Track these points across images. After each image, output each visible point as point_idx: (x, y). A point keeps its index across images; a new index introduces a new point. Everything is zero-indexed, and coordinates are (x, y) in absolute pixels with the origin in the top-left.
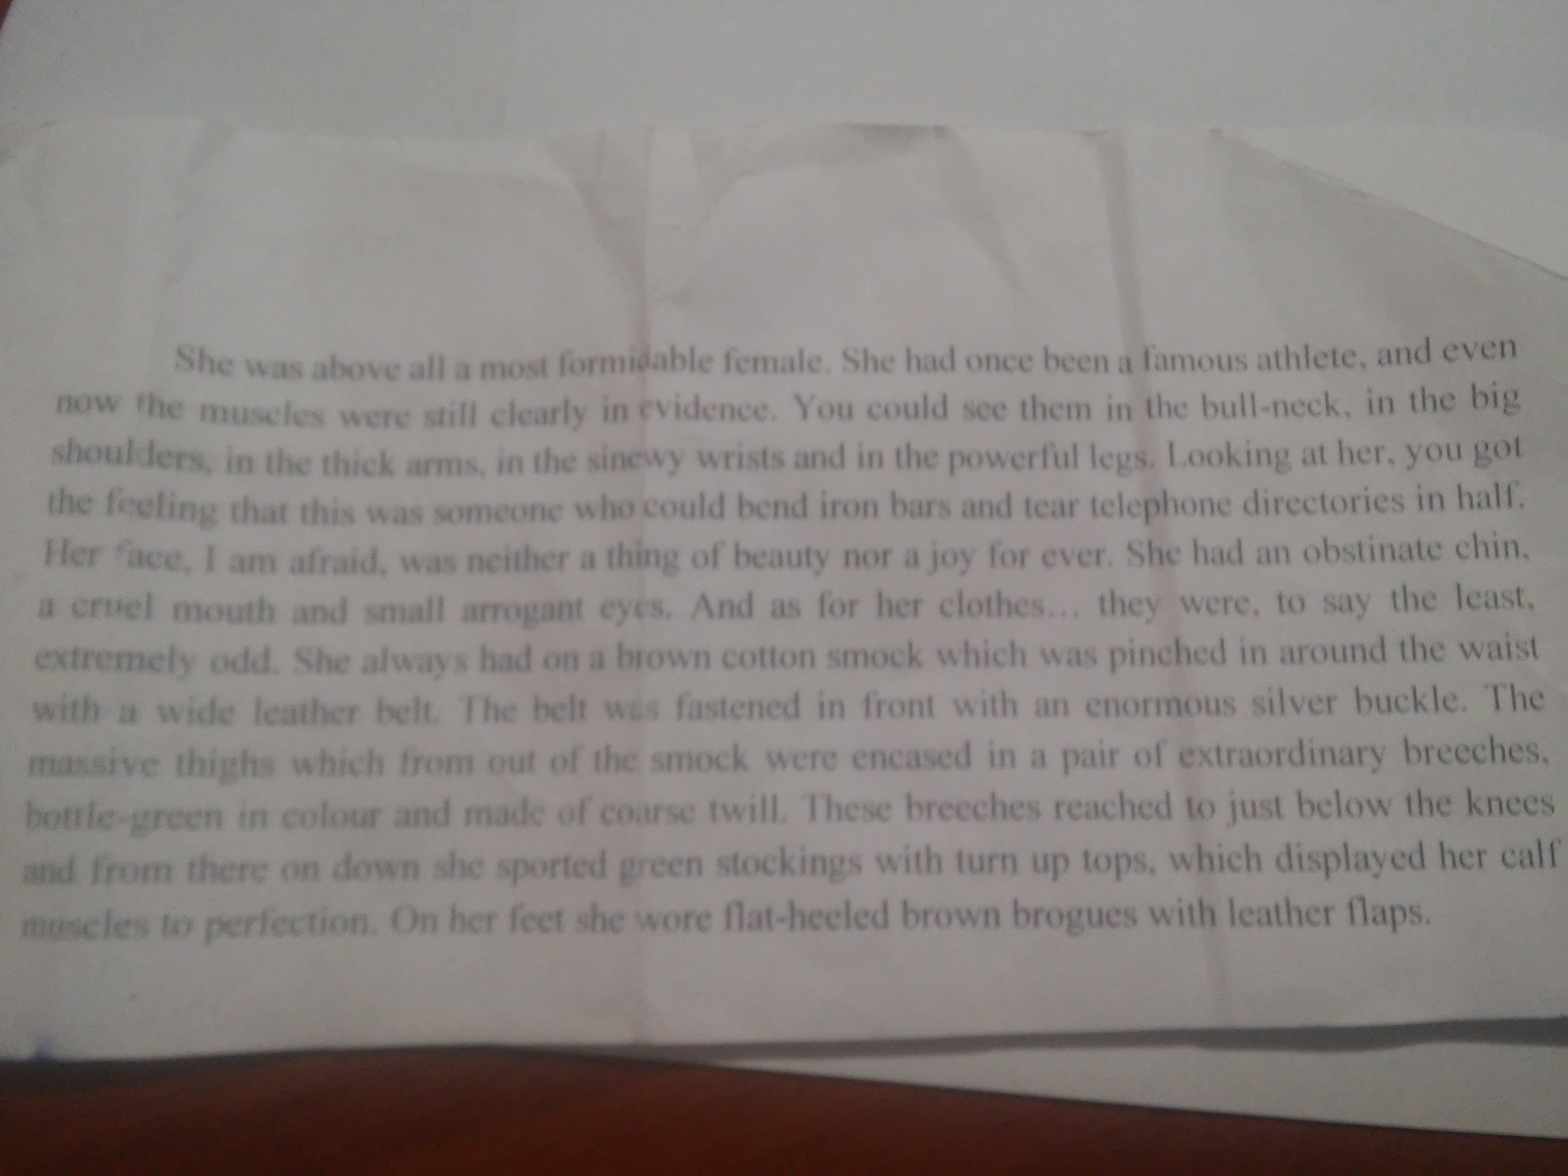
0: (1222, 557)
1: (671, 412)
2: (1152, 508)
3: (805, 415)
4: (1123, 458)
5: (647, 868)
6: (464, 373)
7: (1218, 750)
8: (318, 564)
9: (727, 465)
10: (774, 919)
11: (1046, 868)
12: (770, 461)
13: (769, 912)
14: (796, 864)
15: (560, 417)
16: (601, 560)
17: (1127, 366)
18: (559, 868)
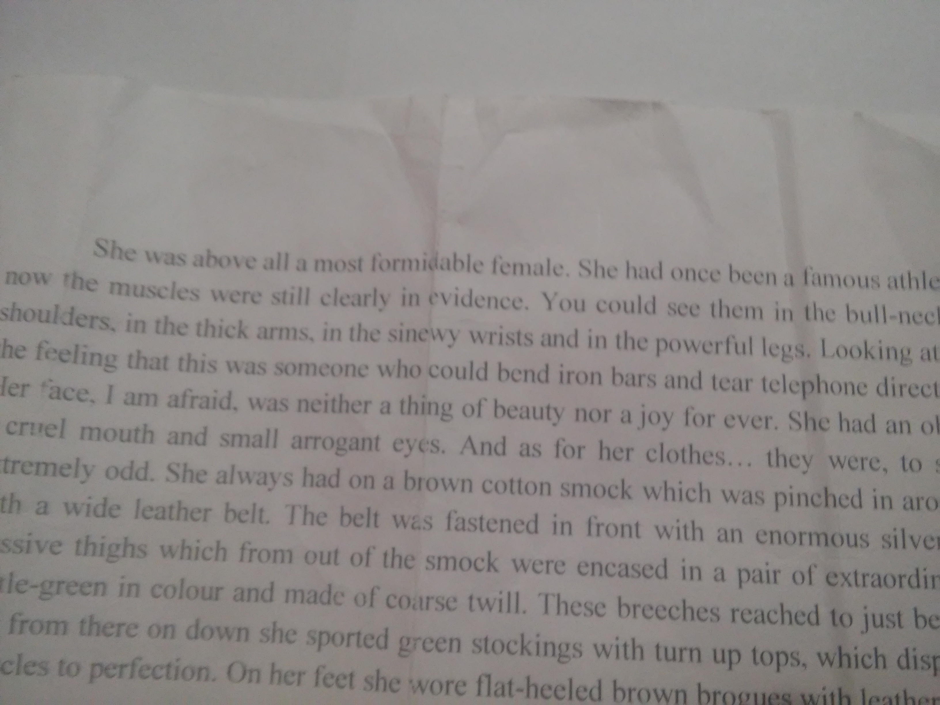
0: (861, 427)
1: (452, 301)
2: (808, 388)
3: (550, 308)
4: (786, 349)
5: (420, 644)
6: (303, 266)
7: (856, 573)
8: (188, 401)
9: (491, 342)
10: (514, 688)
11: (723, 660)
12: (523, 340)
13: (510, 683)
14: (532, 648)
15: (370, 301)
16: (395, 408)
17: (791, 281)
18: (354, 639)
